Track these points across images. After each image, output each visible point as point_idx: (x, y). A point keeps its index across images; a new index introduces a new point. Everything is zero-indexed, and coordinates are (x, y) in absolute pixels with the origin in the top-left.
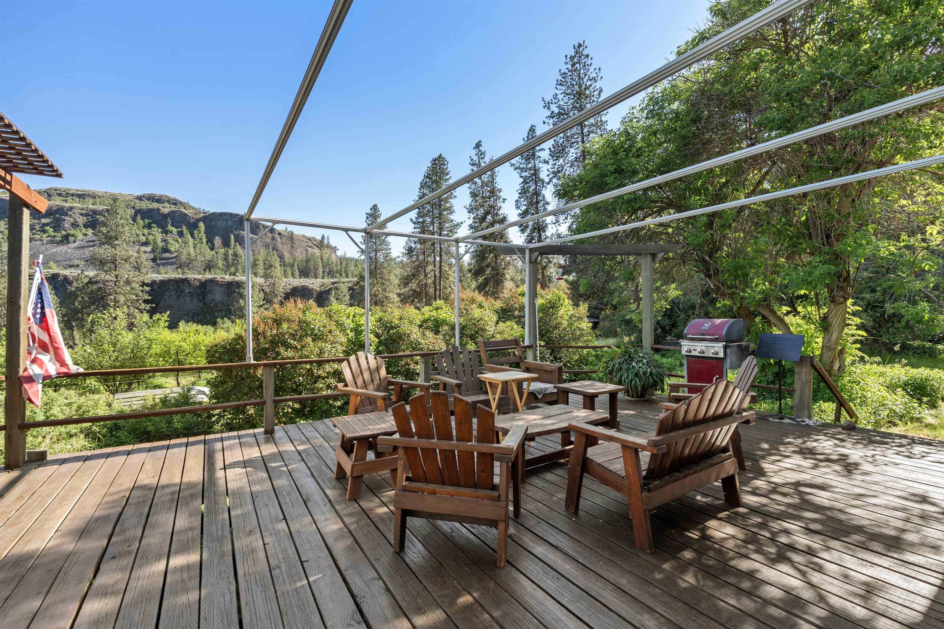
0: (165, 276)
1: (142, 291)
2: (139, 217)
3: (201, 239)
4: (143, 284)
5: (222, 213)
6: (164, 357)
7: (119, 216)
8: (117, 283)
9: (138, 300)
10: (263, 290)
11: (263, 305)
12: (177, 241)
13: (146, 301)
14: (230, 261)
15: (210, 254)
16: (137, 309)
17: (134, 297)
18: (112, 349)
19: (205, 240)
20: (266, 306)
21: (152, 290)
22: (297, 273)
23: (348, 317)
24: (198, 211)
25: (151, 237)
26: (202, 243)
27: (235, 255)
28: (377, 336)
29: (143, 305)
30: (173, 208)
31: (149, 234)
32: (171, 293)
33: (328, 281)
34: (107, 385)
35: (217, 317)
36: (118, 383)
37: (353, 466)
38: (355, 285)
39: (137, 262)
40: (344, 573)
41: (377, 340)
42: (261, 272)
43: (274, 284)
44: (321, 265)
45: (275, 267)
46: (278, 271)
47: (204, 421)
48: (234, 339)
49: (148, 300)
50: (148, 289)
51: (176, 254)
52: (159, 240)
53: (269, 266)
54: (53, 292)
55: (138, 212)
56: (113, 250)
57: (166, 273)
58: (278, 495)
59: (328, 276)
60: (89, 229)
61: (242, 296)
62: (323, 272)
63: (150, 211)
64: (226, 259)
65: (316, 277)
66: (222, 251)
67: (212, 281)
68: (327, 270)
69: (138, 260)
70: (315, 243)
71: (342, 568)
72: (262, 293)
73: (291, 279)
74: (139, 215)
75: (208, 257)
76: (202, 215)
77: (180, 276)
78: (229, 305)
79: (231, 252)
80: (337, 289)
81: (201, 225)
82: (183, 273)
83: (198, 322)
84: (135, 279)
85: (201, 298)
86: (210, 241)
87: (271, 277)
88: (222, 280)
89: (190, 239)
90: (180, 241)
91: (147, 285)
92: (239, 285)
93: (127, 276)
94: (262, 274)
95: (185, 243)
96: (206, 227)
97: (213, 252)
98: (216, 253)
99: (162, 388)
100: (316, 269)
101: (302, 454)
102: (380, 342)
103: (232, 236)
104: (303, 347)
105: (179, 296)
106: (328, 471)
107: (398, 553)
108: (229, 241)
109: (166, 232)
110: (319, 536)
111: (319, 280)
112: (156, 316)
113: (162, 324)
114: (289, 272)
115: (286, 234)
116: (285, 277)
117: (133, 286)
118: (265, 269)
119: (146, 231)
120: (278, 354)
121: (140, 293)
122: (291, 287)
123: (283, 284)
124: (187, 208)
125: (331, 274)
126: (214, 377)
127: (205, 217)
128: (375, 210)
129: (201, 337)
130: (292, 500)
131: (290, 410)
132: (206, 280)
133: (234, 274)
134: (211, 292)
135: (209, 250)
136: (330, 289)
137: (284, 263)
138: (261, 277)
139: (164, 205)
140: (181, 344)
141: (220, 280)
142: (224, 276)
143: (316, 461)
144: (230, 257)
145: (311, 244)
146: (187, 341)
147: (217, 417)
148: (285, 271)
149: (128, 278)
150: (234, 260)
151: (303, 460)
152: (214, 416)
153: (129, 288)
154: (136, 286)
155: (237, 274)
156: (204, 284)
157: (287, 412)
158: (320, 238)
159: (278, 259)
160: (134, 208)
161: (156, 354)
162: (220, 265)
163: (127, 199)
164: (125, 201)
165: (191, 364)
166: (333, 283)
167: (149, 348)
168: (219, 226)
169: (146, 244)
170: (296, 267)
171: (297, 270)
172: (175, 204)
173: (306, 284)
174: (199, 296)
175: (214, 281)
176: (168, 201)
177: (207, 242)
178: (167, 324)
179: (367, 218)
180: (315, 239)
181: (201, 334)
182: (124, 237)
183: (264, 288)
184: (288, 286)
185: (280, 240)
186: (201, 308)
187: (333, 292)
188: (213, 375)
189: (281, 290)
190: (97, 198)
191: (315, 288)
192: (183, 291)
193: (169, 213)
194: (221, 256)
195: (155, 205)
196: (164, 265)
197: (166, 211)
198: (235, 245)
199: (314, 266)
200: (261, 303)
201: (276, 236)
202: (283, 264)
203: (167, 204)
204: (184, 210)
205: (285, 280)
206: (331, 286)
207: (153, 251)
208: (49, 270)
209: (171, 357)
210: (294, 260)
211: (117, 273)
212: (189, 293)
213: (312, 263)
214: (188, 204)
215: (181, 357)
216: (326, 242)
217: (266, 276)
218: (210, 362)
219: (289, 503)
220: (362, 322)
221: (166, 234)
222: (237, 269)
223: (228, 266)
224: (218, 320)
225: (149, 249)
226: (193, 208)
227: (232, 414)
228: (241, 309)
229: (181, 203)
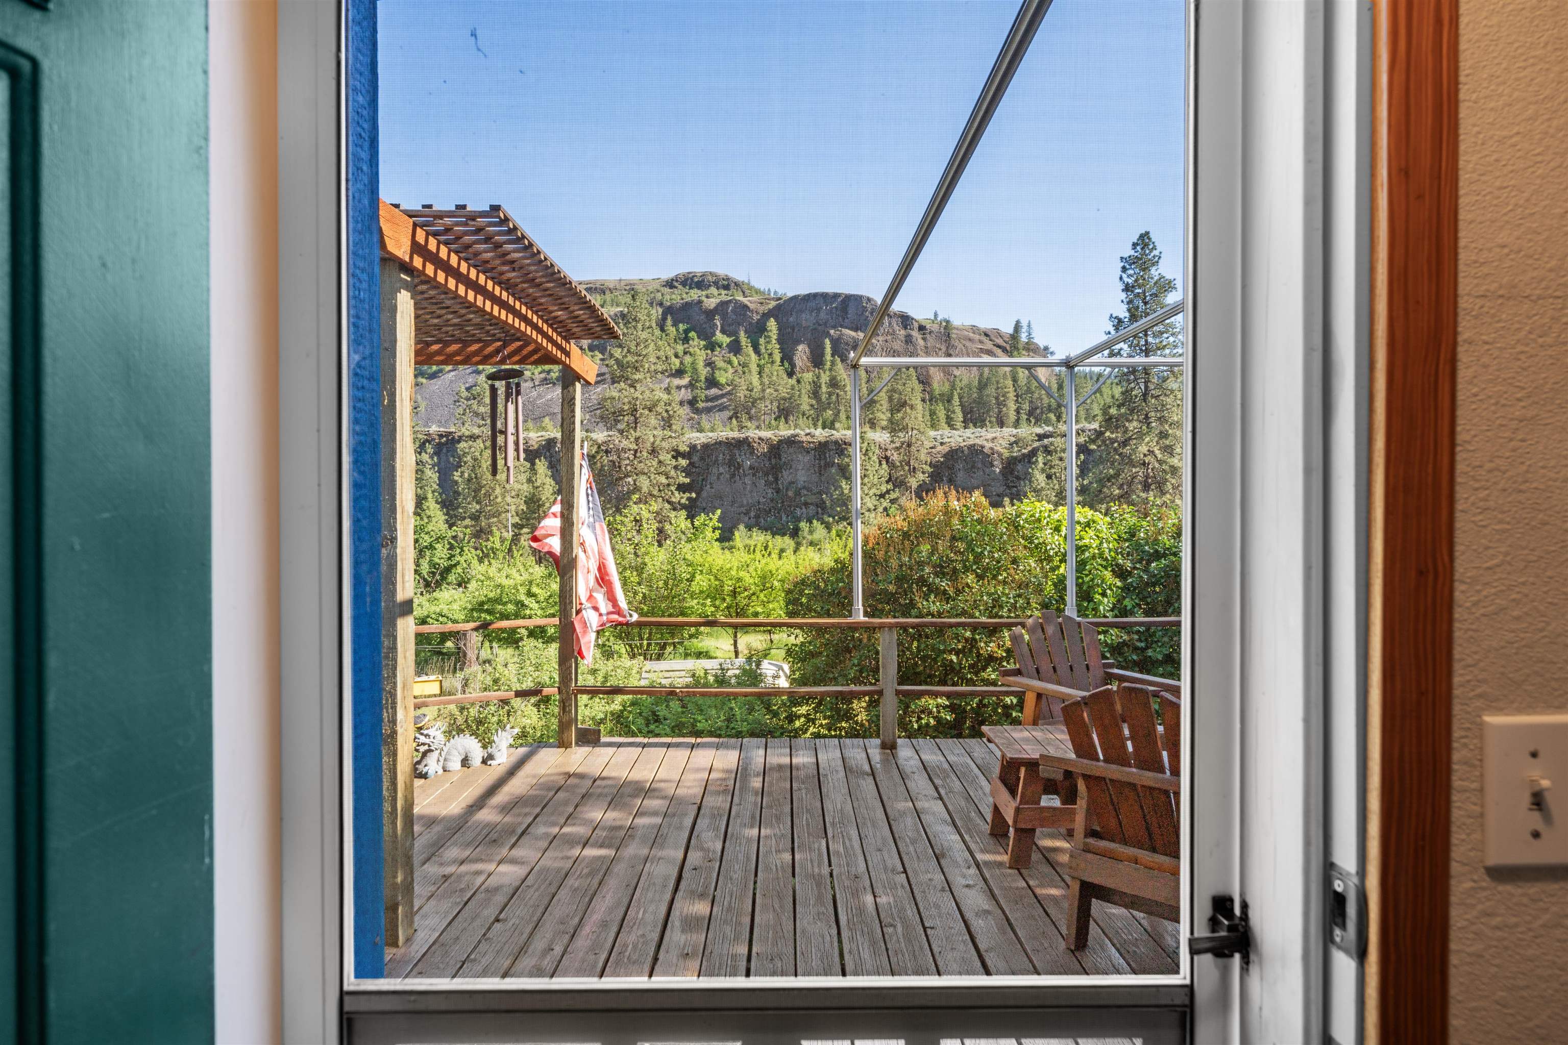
0: (711, 434)
1: (676, 468)
2: (669, 321)
3: (770, 354)
4: (677, 454)
5: (809, 295)
6: (714, 599)
7: (640, 326)
8: (638, 455)
9: (669, 485)
10: (887, 458)
11: (888, 492)
12: (730, 362)
13: (682, 488)
14: (824, 397)
15: (785, 384)
16: (669, 502)
17: (663, 480)
18: (637, 579)
19: (777, 357)
20: (893, 496)
21: (691, 464)
22: (959, 416)
23: (1057, 529)
24: (765, 297)
25: (688, 359)
26: (773, 362)
27: (834, 383)
28: (1121, 573)
29: (676, 493)
30: (724, 296)
31: (685, 353)
32: (721, 470)
33: (1028, 431)
34: (630, 646)
35: (799, 520)
36: (645, 642)
37: (1018, 810)
38: (1093, 441)
39: (667, 411)
40: (984, 954)
41: (1119, 584)
42: (883, 417)
43: (909, 445)
44: (1012, 395)
45: (912, 407)
46: (917, 414)
47: (782, 727)
48: (832, 571)
49: (684, 484)
50: (683, 462)
51: (729, 388)
52: (700, 364)
53: (899, 405)
54: (550, 473)
55: (669, 311)
56: (632, 390)
57: (712, 430)
58: (898, 841)
59: (1028, 420)
60: (597, 353)
61: (845, 473)
62: (1018, 411)
63: (687, 306)
64: (815, 393)
65: (1001, 424)
66: (808, 376)
67: (791, 442)
68: (1026, 406)
69: (669, 408)
70: (1000, 341)
71: (982, 947)
72: (884, 466)
73: (947, 431)
74: (669, 318)
75: (784, 392)
76: (773, 304)
77: (735, 434)
78: (820, 493)
79: (825, 378)
80: (1047, 451)
81: (772, 324)
82: (741, 428)
83: (764, 529)
84: (664, 444)
85: (771, 478)
86: (787, 357)
87: (905, 429)
88: (809, 438)
89: (754, 356)
90: (735, 361)
91: (683, 455)
92: (841, 447)
93: (652, 440)
94: (884, 423)
95: (744, 365)
96: (779, 329)
97: (793, 381)
98: (798, 381)
99: (711, 658)
100: (1001, 404)
101: (940, 789)
102: (1126, 589)
103: (827, 341)
104: (959, 592)
105: (733, 476)
106: (979, 821)
107: (1072, 951)
108: (822, 355)
109: (712, 346)
110: (954, 904)
111: (1008, 431)
112: (700, 520)
113: (709, 533)
114: (941, 414)
115: (935, 327)
116: (934, 426)
117: (661, 458)
118: (891, 411)
119: (680, 348)
120: (912, 604)
121: (673, 473)
122: (945, 449)
123: (928, 444)
124: (747, 292)
125: (1035, 415)
126: (798, 642)
127: (778, 308)
128: (1145, 245)
129: (773, 563)
130: (918, 851)
131: (932, 721)
132: (780, 441)
133: (832, 427)
134: (788, 465)
135: (785, 376)
136: (1034, 453)
137: (931, 393)
138: (883, 428)
139: (709, 292)
140: (742, 574)
141: (804, 439)
142: (812, 430)
143: (963, 803)
144: (824, 389)
145: (989, 345)
146: (751, 569)
147: (802, 719)
148: (932, 413)
149: (653, 443)
150: (830, 394)
151: (941, 798)
152: (799, 717)
153: (655, 463)
154: (666, 457)
155: (837, 425)
156: (777, 449)
157: (927, 724)
158: (1010, 330)
159: (918, 388)
160: (661, 304)
161: (701, 592)
162: (805, 407)
163: (651, 288)
164: (648, 293)
165: (756, 614)
166: (1041, 437)
167: (690, 580)
168: (804, 324)
169: (680, 373)
170: (956, 401)
171: (958, 410)
172: (727, 288)
173: (978, 441)
174: (767, 474)
175: (794, 442)
176: (716, 284)
177: (782, 361)
178: (717, 533)
179: (1124, 269)
180: (999, 334)
181: (773, 555)
182: (647, 366)
183: (889, 453)
184: (939, 448)
185: (921, 342)
186: (772, 500)
187: (1041, 460)
188: (796, 638)
189: (923, 456)
190: (607, 292)
191: (998, 448)
192: (739, 466)
193: (716, 308)
194: (806, 388)
195: (695, 294)
196: (708, 410)
197: (711, 303)
198: (833, 363)
199: (997, 398)
200: (884, 488)
201: (915, 334)
202: (930, 398)
203: (713, 290)
204: (740, 298)
205: (932, 433)
206: (1036, 444)
207: (691, 385)
208: (543, 433)
209: (724, 600)
210: (953, 387)
211: (638, 434)
212: (751, 468)
213: (991, 391)
214: (748, 284)
215: (742, 600)
216: (1024, 337)
217: (894, 427)
218: (791, 614)
219: (913, 854)
220: (1086, 541)
221: (713, 351)
222: (837, 415)
223: (820, 406)
224: (803, 525)
225: (685, 381)
226: (758, 292)
227: (829, 717)
228: (845, 501)
229: (737, 284)
